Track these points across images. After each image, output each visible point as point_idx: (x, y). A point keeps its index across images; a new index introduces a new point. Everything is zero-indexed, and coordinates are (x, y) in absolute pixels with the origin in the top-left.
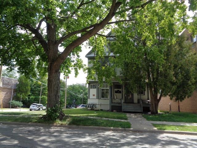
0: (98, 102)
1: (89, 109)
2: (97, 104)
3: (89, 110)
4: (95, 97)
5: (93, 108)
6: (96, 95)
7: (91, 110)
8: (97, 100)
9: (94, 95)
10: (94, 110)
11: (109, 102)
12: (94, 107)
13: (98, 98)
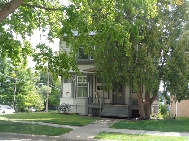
0: (72, 102)
1: (61, 112)
2: (72, 105)
3: (61, 114)
4: (69, 95)
5: (65, 111)
6: (70, 93)
7: (64, 113)
8: (72, 99)
9: (68, 93)
10: (67, 114)
11: (85, 103)
12: (67, 110)
13: (73, 96)
